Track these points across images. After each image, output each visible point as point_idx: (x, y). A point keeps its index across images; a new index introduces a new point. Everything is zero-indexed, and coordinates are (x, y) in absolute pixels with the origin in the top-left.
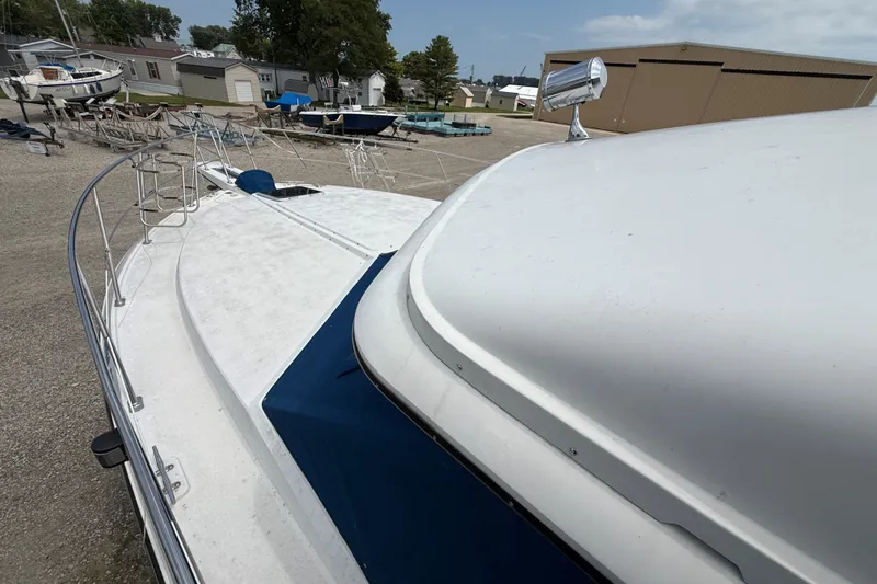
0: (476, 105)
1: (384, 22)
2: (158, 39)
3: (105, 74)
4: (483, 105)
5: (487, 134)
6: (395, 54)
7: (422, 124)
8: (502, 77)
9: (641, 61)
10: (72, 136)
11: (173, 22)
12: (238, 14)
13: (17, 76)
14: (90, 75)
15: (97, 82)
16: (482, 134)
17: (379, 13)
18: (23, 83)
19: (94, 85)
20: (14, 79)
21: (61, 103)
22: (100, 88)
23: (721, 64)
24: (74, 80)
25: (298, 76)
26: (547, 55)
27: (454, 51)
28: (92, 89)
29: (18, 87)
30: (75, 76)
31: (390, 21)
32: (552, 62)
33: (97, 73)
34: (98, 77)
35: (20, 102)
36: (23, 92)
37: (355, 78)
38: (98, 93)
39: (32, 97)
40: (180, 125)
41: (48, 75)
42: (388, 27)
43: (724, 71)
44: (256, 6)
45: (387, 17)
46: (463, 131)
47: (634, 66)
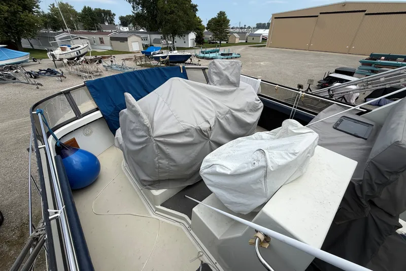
0: (240, 41)
1: (194, 8)
2: (107, 24)
3: (82, 47)
4: (244, 41)
5: (238, 57)
6: (201, 21)
7: (207, 55)
8: (260, 24)
9: (321, 13)
10: (70, 73)
11: (112, 15)
12: (133, 13)
13: (52, 51)
14: (76, 48)
15: (79, 51)
16: (236, 58)
17: (192, 4)
18: (55, 54)
19: (78, 52)
20: (52, 53)
21: (66, 61)
22: (80, 52)
23: (365, 11)
24: (71, 51)
25: (159, 36)
26: (273, 15)
27: (228, 18)
28: (77, 53)
29: (53, 56)
30: (71, 49)
31: (197, 8)
32: (275, 18)
33: (79, 47)
34: (79, 48)
35: (54, 61)
36: (55, 57)
37: (182, 36)
38: (79, 54)
39: (58, 59)
40: (107, 65)
41: (63, 49)
42: (197, 10)
43: (366, 14)
44: (141, 8)
45: (196, 6)
46: (226, 57)
47: (317, 16)
